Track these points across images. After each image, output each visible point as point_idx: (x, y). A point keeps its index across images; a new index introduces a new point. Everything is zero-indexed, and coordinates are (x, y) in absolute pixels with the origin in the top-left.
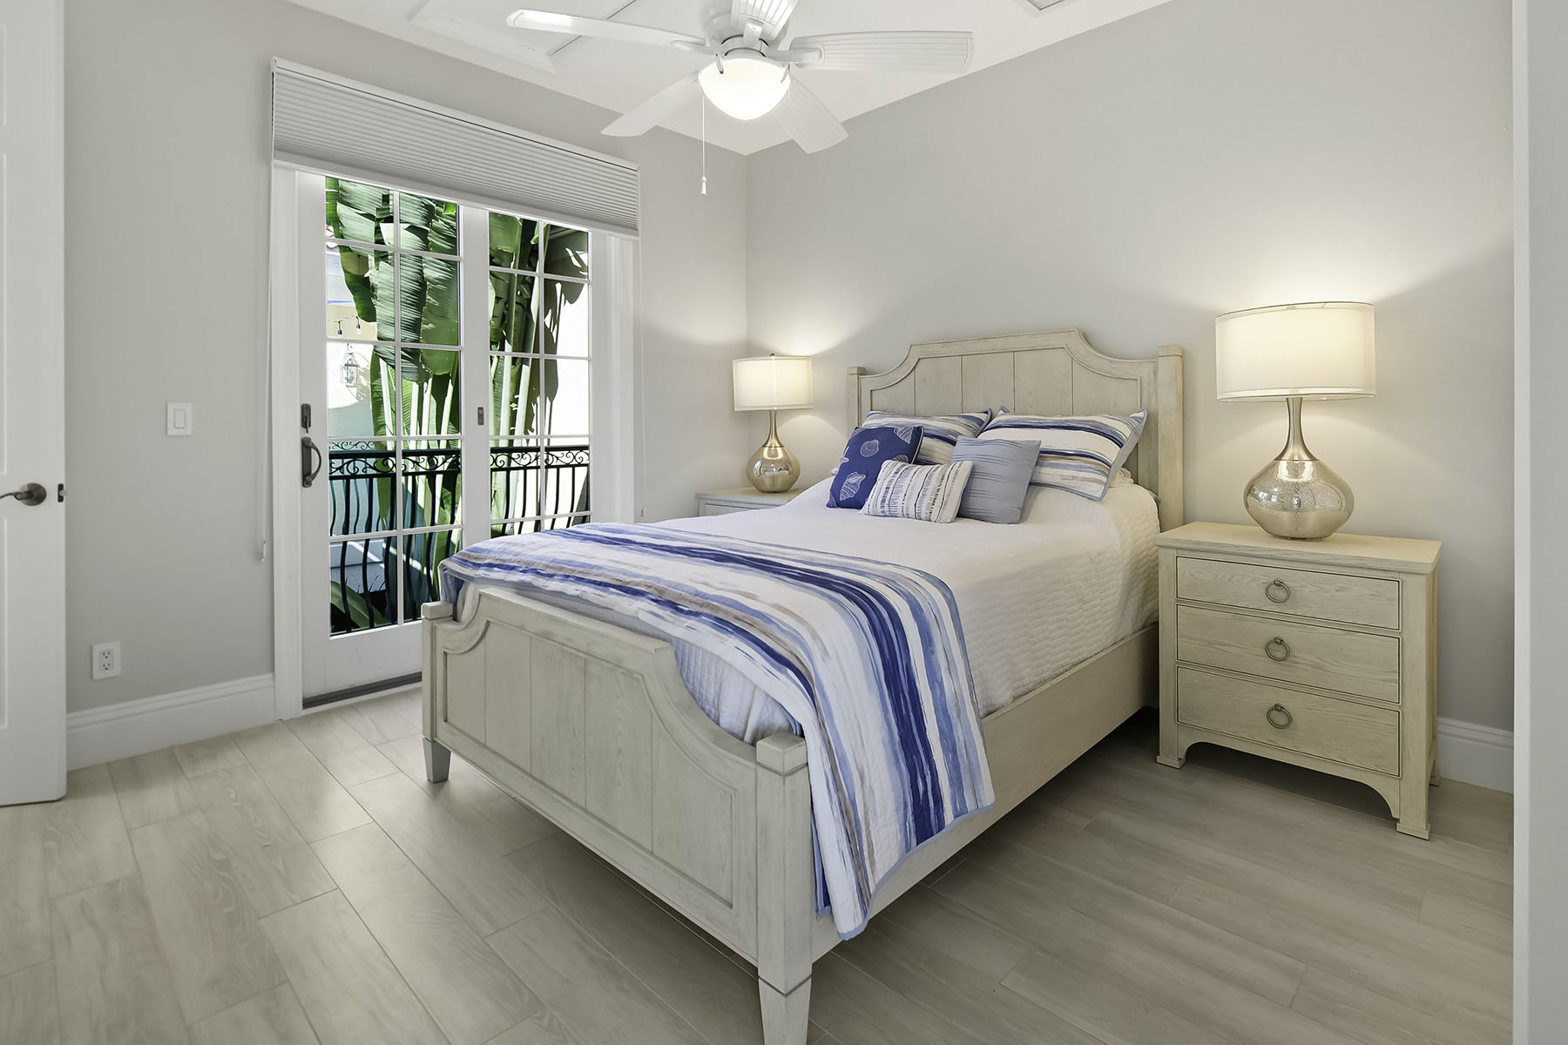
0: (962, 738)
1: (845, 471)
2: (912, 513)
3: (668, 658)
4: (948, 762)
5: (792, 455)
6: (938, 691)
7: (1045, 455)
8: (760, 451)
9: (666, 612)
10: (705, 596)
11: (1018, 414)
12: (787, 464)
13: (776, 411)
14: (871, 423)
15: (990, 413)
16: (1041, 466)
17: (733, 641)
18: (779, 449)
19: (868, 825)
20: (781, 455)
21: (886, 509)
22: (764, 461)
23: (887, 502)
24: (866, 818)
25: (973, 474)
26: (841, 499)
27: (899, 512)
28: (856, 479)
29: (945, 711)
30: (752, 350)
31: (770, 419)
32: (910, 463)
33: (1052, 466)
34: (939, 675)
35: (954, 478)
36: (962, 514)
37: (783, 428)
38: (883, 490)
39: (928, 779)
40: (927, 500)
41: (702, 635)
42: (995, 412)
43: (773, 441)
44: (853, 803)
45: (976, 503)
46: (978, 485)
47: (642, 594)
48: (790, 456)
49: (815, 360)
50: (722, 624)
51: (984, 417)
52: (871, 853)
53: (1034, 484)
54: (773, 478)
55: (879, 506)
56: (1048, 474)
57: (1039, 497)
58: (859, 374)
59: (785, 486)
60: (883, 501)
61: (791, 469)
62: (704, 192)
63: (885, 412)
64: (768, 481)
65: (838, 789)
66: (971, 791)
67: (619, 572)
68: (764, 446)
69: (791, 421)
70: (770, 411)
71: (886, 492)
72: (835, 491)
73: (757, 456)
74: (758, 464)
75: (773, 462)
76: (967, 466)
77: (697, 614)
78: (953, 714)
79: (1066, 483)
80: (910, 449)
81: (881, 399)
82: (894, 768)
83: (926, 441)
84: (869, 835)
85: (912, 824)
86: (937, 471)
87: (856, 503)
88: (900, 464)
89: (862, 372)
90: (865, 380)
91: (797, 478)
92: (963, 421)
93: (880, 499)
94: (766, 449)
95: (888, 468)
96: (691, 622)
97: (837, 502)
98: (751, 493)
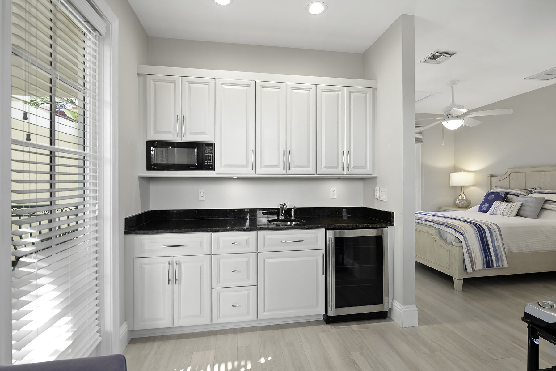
0: (499, 253)
1: (483, 203)
2: (502, 214)
3: (437, 231)
4: (495, 257)
5: (469, 199)
6: (494, 244)
7: (546, 201)
8: (458, 197)
9: (436, 224)
10: (444, 222)
11: (544, 190)
12: (467, 201)
13: (463, 187)
14: (493, 190)
15: (535, 189)
16: (546, 204)
17: (449, 229)
18: (464, 197)
19: (475, 260)
20: (465, 198)
21: (494, 213)
22: (459, 200)
23: (494, 211)
24: (474, 258)
25: (522, 205)
26: (482, 210)
27: (498, 214)
28: (486, 205)
29: (495, 248)
30: (456, 170)
31: (462, 188)
32: (504, 202)
33: (549, 204)
34: (494, 241)
35: (515, 206)
36: (518, 215)
37: (465, 191)
38: (494, 208)
39: (490, 258)
40: (506, 211)
41: (444, 228)
42: (536, 188)
43: (462, 194)
44: (472, 255)
45: (522, 213)
46: (523, 208)
47: (432, 222)
48: (468, 198)
49: (476, 172)
50: (447, 226)
51: (532, 190)
52: (475, 265)
53: (543, 209)
54: (462, 204)
55: (492, 212)
56: (547, 206)
57: (545, 212)
58: (491, 176)
59: (467, 206)
60: (493, 211)
61: (468, 202)
62: (443, 144)
63: (499, 187)
64: (460, 205)
65: (468, 252)
66: (501, 263)
67: (426, 218)
68: (460, 195)
69: (468, 189)
70: (462, 186)
71: (494, 209)
72: (480, 208)
73: (457, 198)
74: (457, 200)
75: (462, 200)
76: (520, 203)
77: (442, 225)
78: (497, 249)
79: (553, 209)
80: (505, 198)
81: (498, 184)
82: (481, 253)
83: (509, 196)
84: (475, 262)
85: (485, 263)
86: (510, 204)
87: (486, 211)
88: (500, 202)
89: (492, 176)
90: (493, 178)
91: (470, 204)
92: (524, 191)
93: (493, 210)
94: (460, 197)
95: (496, 203)
96: (442, 226)
97: (480, 211)
98: (456, 208)
